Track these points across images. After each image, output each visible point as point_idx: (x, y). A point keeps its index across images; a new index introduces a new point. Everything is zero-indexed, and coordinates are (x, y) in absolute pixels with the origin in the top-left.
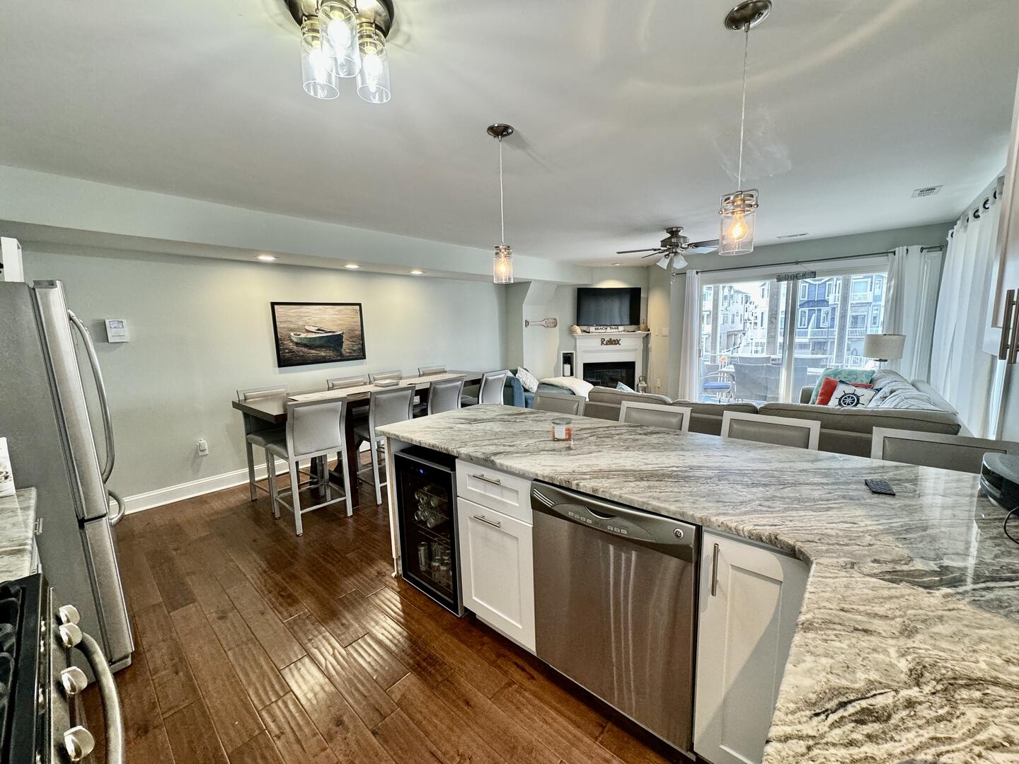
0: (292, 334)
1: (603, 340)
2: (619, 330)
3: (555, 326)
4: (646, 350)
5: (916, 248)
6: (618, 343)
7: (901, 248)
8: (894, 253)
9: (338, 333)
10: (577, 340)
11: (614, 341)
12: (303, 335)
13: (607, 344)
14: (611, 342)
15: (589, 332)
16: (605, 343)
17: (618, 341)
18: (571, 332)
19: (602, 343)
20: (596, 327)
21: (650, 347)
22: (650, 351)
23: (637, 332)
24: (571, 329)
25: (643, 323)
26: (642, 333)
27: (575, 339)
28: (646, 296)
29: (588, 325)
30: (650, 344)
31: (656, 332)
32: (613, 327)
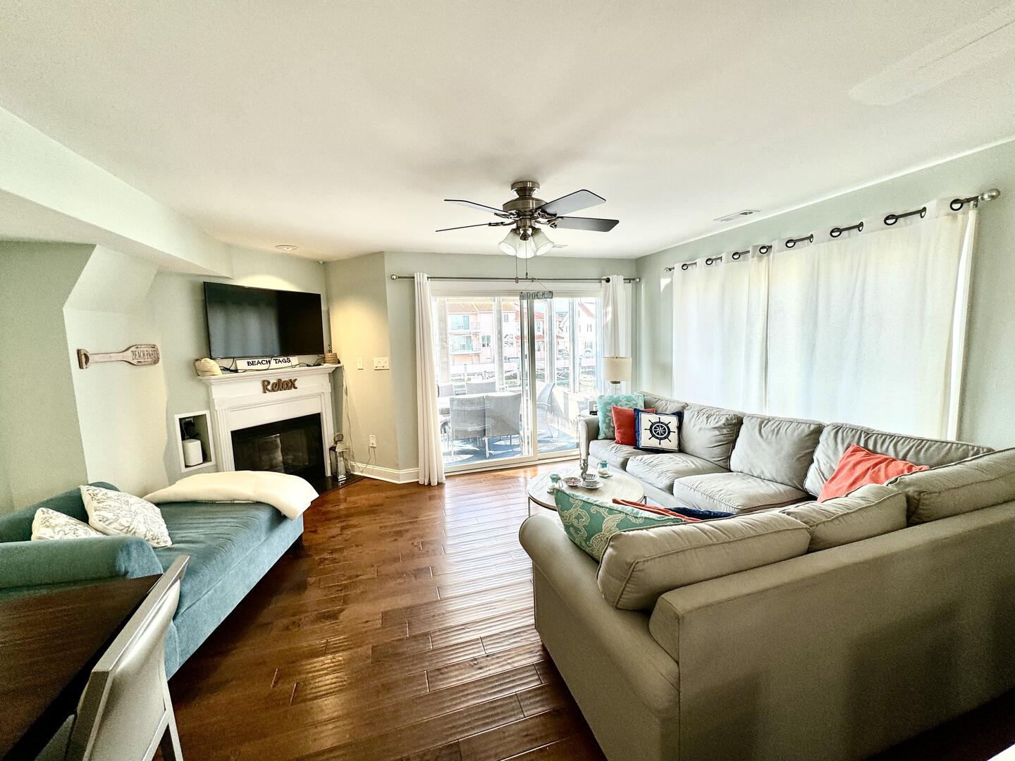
1: (265, 384)
2: (292, 364)
3: (156, 361)
4: (337, 394)
6: (293, 385)
8: (608, 281)
10: (213, 388)
11: (286, 382)
13: (273, 390)
14: (281, 385)
15: (236, 371)
16: (269, 387)
17: (293, 383)
18: (198, 372)
19: (265, 389)
20: (251, 361)
21: (344, 387)
22: (346, 394)
23: (320, 365)
24: (194, 365)
25: (330, 351)
26: (328, 367)
27: (208, 387)
28: (327, 309)
29: (234, 358)
30: (344, 384)
31: (358, 364)
32: (281, 359)
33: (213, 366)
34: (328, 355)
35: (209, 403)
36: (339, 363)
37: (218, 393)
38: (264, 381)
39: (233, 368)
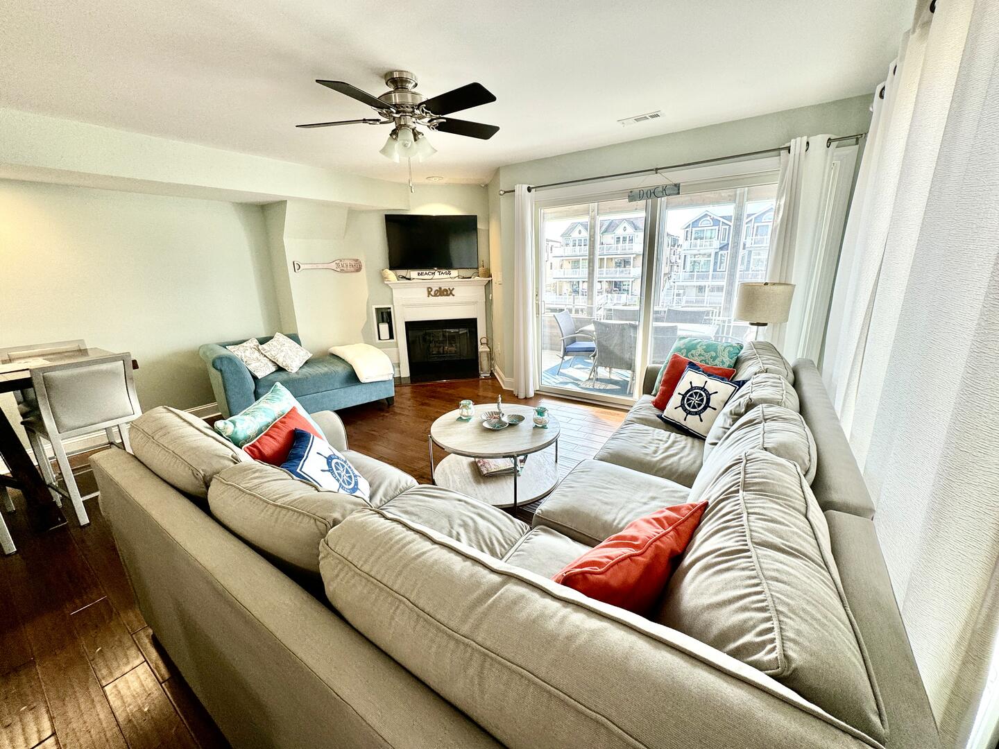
1: (429, 290)
2: (451, 276)
3: (359, 270)
4: (489, 303)
5: (819, 141)
6: (451, 293)
7: (799, 139)
8: (789, 149)
10: (393, 290)
11: (446, 290)
13: (435, 295)
14: (442, 292)
15: (409, 279)
16: (432, 293)
17: (451, 291)
18: (383, 278)
19: (429, 293)
20: (420, 272)
21: (491, 298)
22: (492, 304)
23: (474, 278)
25: (483, 266)
26: (482, 279)
27: (389, 289)
28: (487, 228)
29: (409, 269)
30: (491, 295)
32: (444, 272)
34: (481, 269)
35: (392, 300)
36: (491, 277)
37: (397, 294)
38: (428, 288)
39: (407, 277)
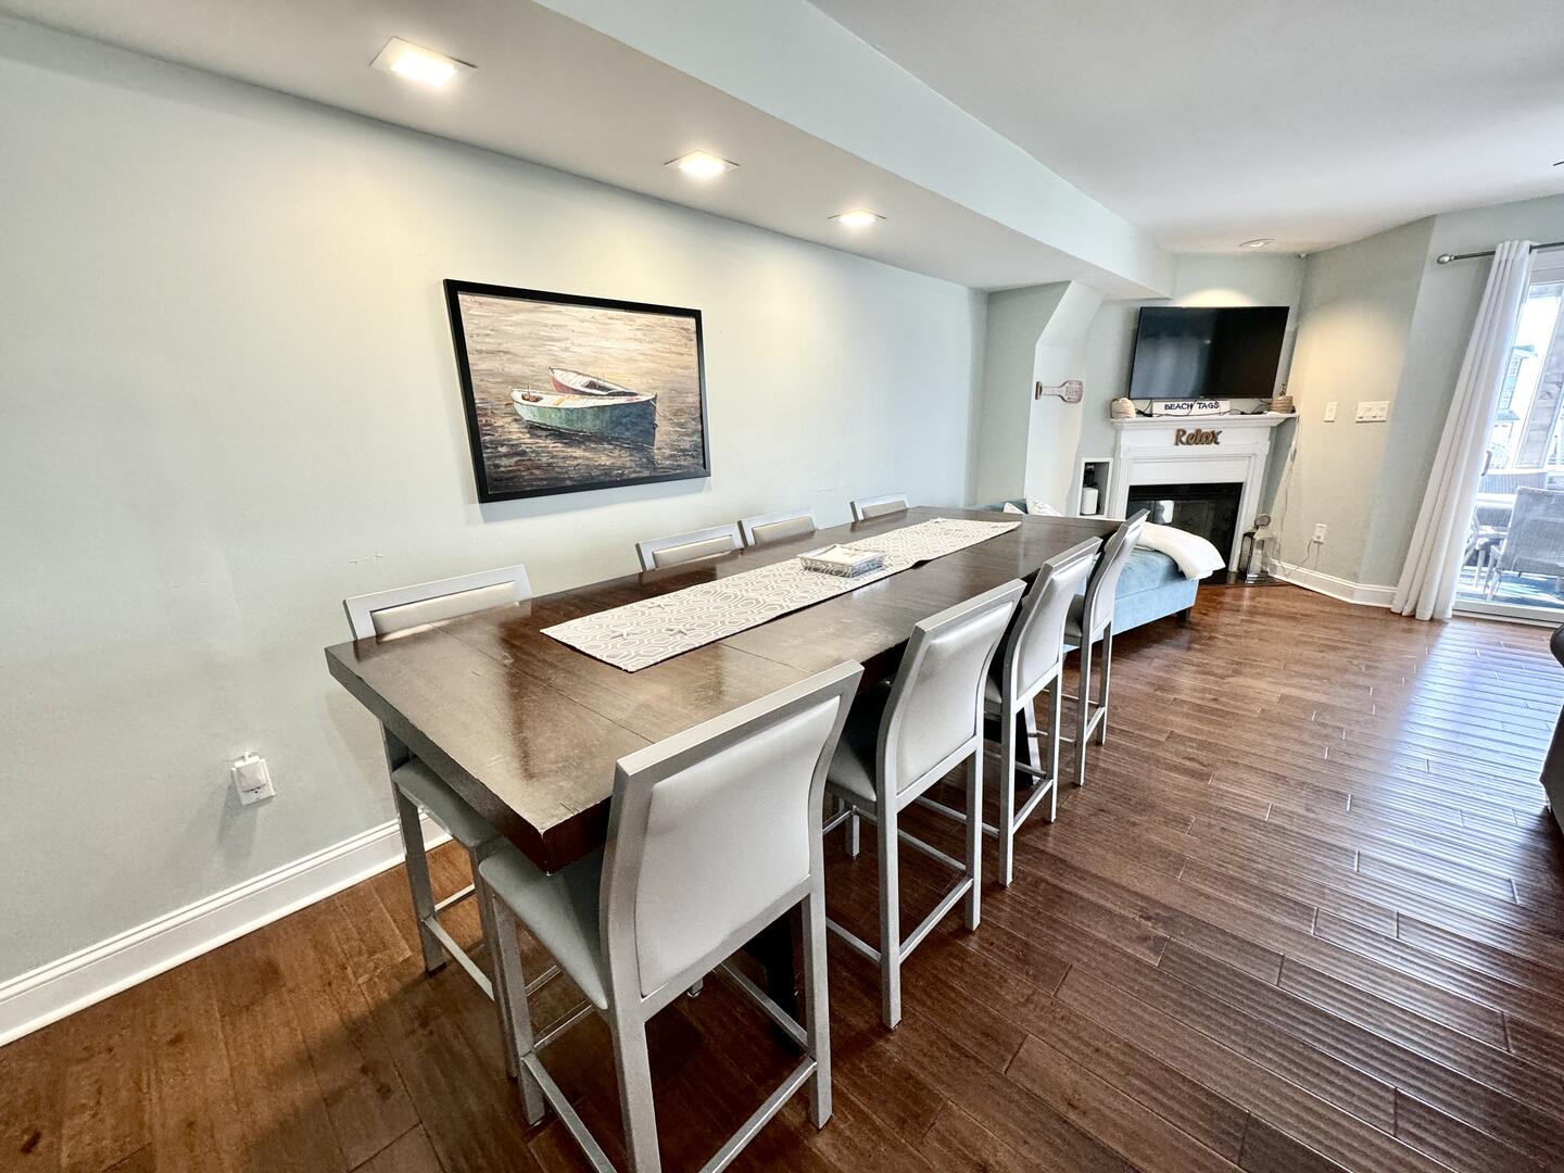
0: (517, 395)
1: (1180, 433)
2: (1218, 410)
3: (1080, 399)
6: (1214, 439)
9: (643, 399)
11: (1207, 434)
12: (549, 401)
13: (1188, 443)
14: (1199, 438)
15: (1150, 415)
16: (1184, 439)
17: (1215, 436)
18: (1113, 413)
19: (1178, 441)
20: (1169, 404)
21: (1292, 448)
22: (1293, 459)
23: (1261, 413)
24: (1111, 406)
25: (1283, 393)
26: (1274, 416)
27: (1117, 431)
28: (1293, 329)
29: (1151, 399)
30: (1294, 443)
31: (1327, 414)
32: (1207, 403)
33: (1130, 406)
34: (1277, 399)
35: (1115, 451)
36: (1293, 411)
37: (1126, 440)
38: (1179, 431)
39: (1147, 412)
